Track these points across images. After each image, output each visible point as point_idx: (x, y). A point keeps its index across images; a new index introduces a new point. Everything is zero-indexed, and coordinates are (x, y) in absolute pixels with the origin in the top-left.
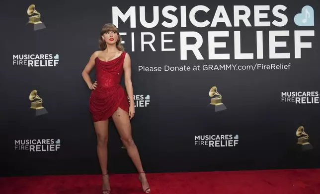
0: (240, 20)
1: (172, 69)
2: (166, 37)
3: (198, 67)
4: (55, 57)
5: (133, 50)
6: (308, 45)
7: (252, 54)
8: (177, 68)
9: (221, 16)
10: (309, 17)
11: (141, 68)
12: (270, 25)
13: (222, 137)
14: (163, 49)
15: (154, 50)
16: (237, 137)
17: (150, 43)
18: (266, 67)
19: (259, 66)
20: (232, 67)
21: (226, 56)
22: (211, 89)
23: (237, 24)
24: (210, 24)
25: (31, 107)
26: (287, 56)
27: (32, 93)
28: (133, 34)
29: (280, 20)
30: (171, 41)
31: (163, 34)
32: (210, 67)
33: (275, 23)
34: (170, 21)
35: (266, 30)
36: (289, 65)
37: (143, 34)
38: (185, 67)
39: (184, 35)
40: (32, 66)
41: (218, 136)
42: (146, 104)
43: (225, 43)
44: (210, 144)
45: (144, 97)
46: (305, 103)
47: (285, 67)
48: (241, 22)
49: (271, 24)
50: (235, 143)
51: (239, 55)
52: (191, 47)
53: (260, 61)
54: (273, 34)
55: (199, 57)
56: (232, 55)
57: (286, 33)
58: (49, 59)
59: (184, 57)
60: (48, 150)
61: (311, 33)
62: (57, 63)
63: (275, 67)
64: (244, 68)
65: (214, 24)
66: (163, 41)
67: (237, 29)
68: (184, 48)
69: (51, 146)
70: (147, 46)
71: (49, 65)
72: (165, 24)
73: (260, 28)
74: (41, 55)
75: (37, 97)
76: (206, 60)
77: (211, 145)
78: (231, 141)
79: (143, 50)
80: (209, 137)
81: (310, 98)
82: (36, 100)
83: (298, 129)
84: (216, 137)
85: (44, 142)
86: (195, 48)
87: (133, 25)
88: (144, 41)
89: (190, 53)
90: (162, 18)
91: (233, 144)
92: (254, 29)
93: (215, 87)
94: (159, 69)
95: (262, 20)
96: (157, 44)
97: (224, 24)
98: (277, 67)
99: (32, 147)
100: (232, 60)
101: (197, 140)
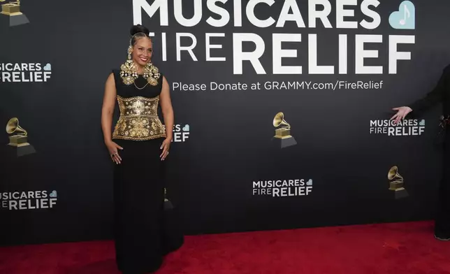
0: (317, 19)
1: (221, 87)
2: (213, 41)
3: (258, 84)
4: (45, 68)
5: (164, 59)
6: (407, 56)
7: (333, 67)
8: (228, 86)
9: (290, 12)
10: (409, 16)
11: (176, 85)
12: (356, 27)
13: (291, 182)
14: (208, 58)
15: (195, 59)
16: (310, 182)
17: (189, 49)
18: (350, 86)
19: (341, 83)
20: (305, 85)
21: (297, 70)
22: (276, 116)
23: (312, 24)
24: (275, 24)
25: (10, 144)
26: (378, 70)
27: (10, 122)
28: (164, 35)
29: (370, 20)
30: (220, 46)
31: (208, 35)
32: (275, 85)
33: (364, 24)
34: (218, 17)
35: (351, 34)
36: (381, 83)
37: (179, 35)
38: (239, 84)
39: (238, 39)
40: (9, 81)
41: (285, 181)
42: (184, 137)
43: (295, 51)
44: (274, 193)
45: (181, 127)
46: (400, 134)
47: (376, 86)
48: (318, 21)
49: (359, 25)
50: (307, 191)
51: (314, 68)
52: (248, 56)
53: (342, 77)
54: (360, 40)
55: (260, 70)
56: (305, 68)
57: (378, 39)
58: (36, 71)
59: (238, 69)
60: (38, 207)
61: (411, 39)
62: (49, 77)
63: (363, 86)
64: (321, 86)
65: (280, 24)
66: (208, 46)
67: (312, 31)
68: (239, 56)
69: (42, 200)
70: (184, 53)
71: (36, 80)
72: (211, 21)
73: (343, 31)
74: (23, 64)
75: (18, 129)
76: (270, 75)
77: (276, 194)
78: (303, 187)
79: (179, 59)
80: (272, 183)
81: (407, 128)
82: (17, 133)
83: (391, 170)
84: (282, 183)
85: (32, 196)
86: (254, 57)
87: (164, 21)
88: (181, 46)
89: (247, 65)
90: (206, 13)
91: (305, 192)
92: (336, 32)
93: (281, 114)
94: (203, 87)
95: (346, 19)
96: (200, 50)
97: (294, 23)
98: (366, 86)
99: (13, 203)
100: (305, 76)
101: (256, 187)
